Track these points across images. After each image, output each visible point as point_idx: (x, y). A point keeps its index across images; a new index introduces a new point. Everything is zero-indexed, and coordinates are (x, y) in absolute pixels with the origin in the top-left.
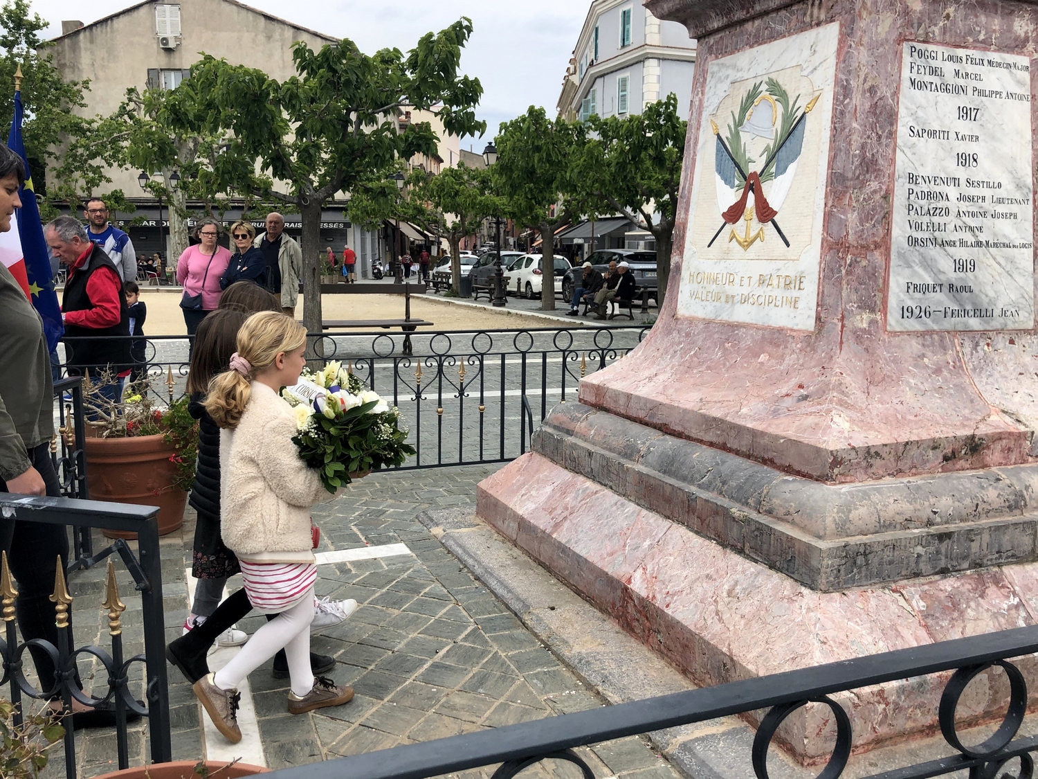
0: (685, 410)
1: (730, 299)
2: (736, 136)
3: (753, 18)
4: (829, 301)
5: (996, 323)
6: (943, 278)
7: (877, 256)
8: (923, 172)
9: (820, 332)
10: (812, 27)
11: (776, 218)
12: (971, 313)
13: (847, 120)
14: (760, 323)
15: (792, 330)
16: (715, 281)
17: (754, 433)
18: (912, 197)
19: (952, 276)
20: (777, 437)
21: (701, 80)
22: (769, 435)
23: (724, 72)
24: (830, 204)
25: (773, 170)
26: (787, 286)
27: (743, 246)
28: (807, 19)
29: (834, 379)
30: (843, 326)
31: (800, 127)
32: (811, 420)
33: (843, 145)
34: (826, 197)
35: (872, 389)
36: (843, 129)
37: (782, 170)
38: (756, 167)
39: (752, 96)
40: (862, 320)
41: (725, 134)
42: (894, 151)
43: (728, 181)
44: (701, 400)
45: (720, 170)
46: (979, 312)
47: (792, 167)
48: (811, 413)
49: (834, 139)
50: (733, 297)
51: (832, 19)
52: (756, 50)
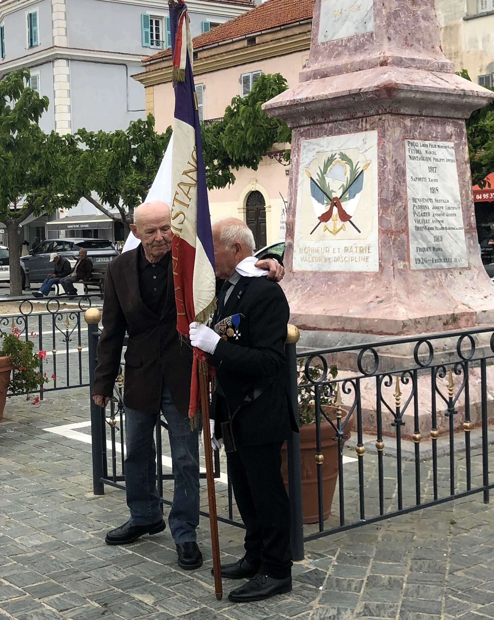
0: (317, 316)
1: (327, 260)
2: (323, 179)
3: (328, 122)
4: (384, 257)
5: (453, 265)
6: (430, 245)
7: (403, 235)
8: (419, 197)
9: (382, 272)
10: (362, 131)
11: (351, 219)
12: (443, 260)
13: (386, 175)
14: (347, 271)
15: (366, 272)
16: (317, 251)
17: (360, 320)
18: (415, 208)
19: (434, 243)
20: (374, 319)
21: (297, 149)
22: (369, 319)
23: (311, 147)
24: (381, 212)
25: (347, 196)
26: (361, 251)
27: (333, 233)
28: (360, 127)
29: (394, 292)
30: (394, 268)
31: (360, 176)
32: (388, 310)
33: (385, 186)
34: (379, 210)
35: (410, 296)
36: (384, 179)
37: (352, 196)
38: (337, 194)
39: (330, 160)
40: (400, 265)
41: (315, 178)
42: (406, 188)
43: (320, 201)
44: (324, 310)
45: (314, 195)
46: (447, 260)
47: (358, 195)
48: (386, 308)
49: (380, 183)
50: (329, 259)
51: (373, 129)
52: (331, 138)
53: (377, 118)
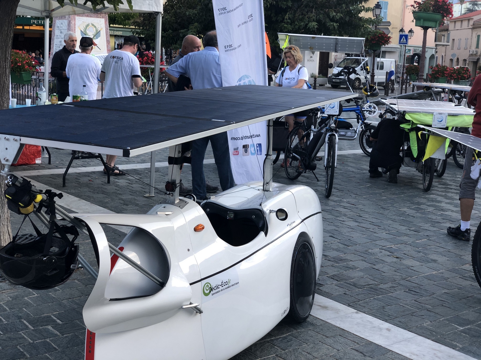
2: (85, 31)
25: (95, 38)
37: (97, 38)
39: (88, 25)
41: (83, 30)
47: (99, 38)
51: (103, 18)
52: (87, 18)
53: (104, 15)
